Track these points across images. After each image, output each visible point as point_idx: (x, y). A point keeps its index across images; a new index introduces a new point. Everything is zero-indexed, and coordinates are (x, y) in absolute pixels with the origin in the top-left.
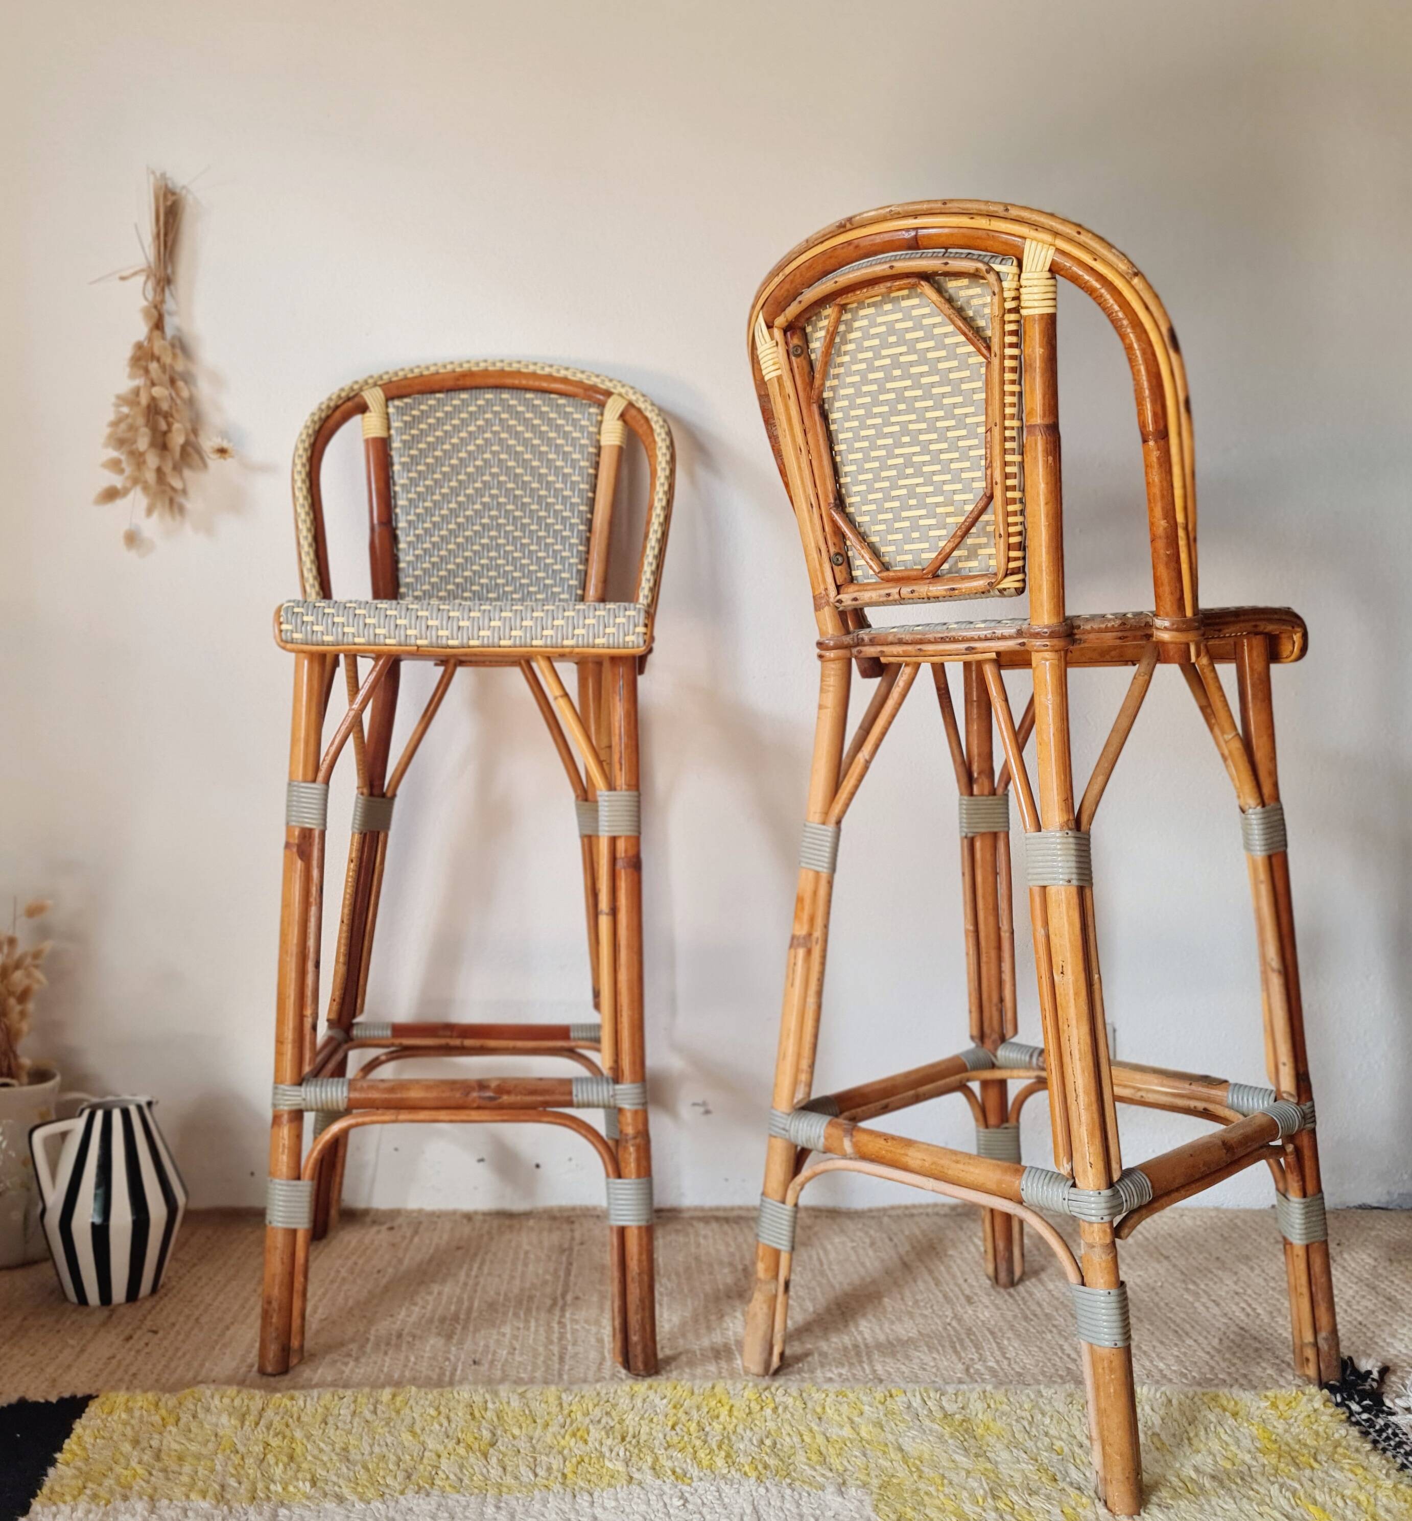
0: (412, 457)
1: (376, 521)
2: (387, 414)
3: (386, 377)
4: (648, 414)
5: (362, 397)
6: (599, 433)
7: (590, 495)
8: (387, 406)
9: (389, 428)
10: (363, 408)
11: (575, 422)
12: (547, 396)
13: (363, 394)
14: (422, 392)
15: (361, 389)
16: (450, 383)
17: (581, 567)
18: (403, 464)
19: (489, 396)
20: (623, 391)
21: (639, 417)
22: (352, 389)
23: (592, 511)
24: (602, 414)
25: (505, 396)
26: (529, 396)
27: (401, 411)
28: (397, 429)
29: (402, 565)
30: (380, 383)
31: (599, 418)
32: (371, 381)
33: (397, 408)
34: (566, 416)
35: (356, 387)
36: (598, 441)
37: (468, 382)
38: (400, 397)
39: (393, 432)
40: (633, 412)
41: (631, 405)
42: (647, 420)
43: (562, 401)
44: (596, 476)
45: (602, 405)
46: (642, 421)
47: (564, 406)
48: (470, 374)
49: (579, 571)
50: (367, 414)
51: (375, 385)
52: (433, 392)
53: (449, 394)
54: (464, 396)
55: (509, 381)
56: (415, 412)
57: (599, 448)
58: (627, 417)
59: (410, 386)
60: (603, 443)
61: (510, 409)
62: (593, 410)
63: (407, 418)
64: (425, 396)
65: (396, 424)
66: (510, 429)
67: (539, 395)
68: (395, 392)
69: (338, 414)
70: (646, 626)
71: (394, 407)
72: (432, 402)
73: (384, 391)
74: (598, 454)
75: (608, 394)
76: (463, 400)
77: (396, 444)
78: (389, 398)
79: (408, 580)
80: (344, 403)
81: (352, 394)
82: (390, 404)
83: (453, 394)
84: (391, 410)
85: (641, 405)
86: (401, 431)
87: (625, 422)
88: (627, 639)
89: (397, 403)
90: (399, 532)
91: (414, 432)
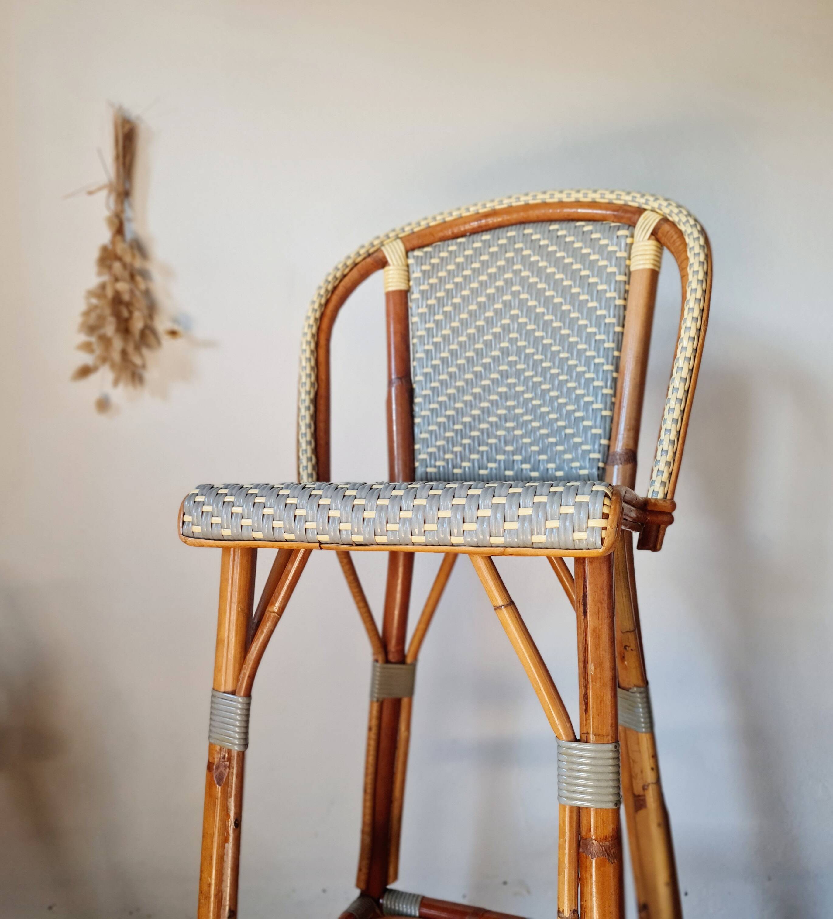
0: (429, 307)
1: (393, 377)
2: (408, 266)
3: (408, 229)
4: (682, 227)
5: (382, 251)
6: (629, 258)
7: (618, 329)
8: (407, 257)
9: (409, 280)
10: (383, 263)
11: (602, 250)
12: (572, 224)
13: (383, 248)
14: (444, 239)
15: (382, 244)
16: (473, 226)
17: (606, 413)
18: (420, 315)
19: (511, 234)
20: (655, 205)
21: (672, 232)
22: (372, 245)
23: (619, 348)
24: (632, 236)
25: (528, 231)
26: (554, 227)
27: (420, 261)
28: (416, 279)
29: (417, 420)
30: (401, 235)
31: (629, 240)
32: (392, 235)
33: (417, 258)
34: (592, 243)
35: (376, 242)
36: (628, 267)
37: (491, 222)
38: (421, 247)
39: (411, 283)
40: (666, 227)
41: (665, 220)
42: (681, 234)
43: (588, 227)
44: (625, 307)
45: (632, 225)
46: (675, 237)
47: (591, 232)
48: (493, 213)
49: (603, 418)
50: (387, 268)
51: (397, 237)
52: (456, 237)
53: (471, 238)
54: (486, 237)
55: (533, 214)
56: (435, 261)
57: (629, 274)
58: (660, 234)
59: (432, 234)
60: (632, 269)
61: (532, 244)
62: (621, 233)
63: (426, 267)
64: (446, 242)
65: (416, 274)
66: (532, 266)
67: (565, 225)
68: (415, 242)
69: (355, 273)
70: (605, 516)
71: (414, 257)
72: (452, 248)
73: (404, 243)
74: (628, 282)
75: (640, 211)
76: (484, 242)
77: (415, 295)
78: (409, 250)
79: (424, 436)
80: (364, 259)
81: (371, 251)
82: (410, 254)
83: (475, 237)
84: (411, 261)
85: (674, 218)
86: (419, 282)
87: (658, 240)
88: (577, 536)
89: (417, 253)
90: (415, 386)
91: (432, 281)
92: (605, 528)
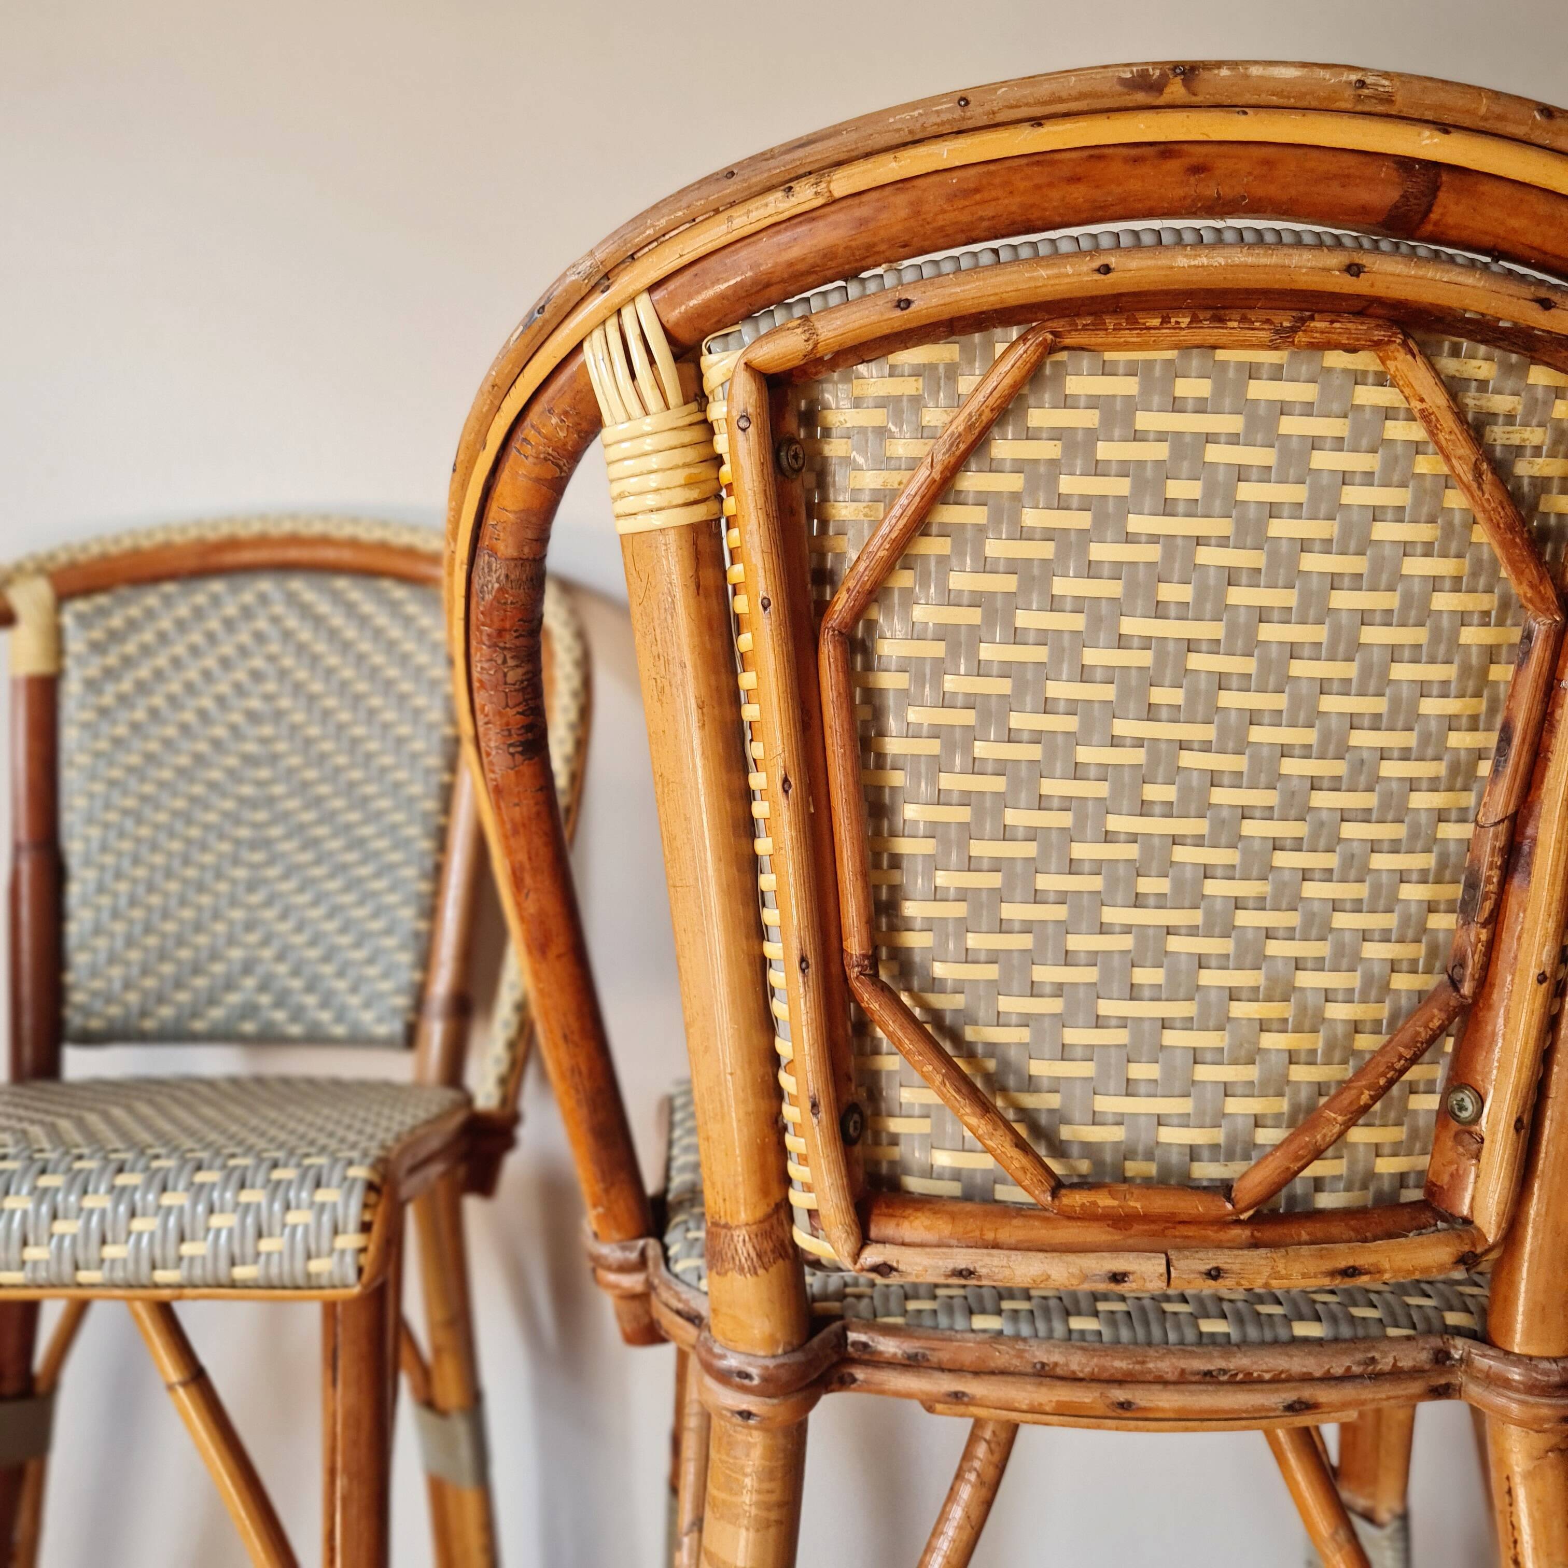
0: (103, 710)
1: (23, 840)
2: (58, 627)
3: (63, 558)
7: (444, 779)
8: (59, 612)
9: (60, 655)
10: (7, 619)
11: (422, 634)
12: (374, 582)
13: (5, 589)
14: (136, 582)
15: (7, 581)
16: (192, 563)
17: (421, 925)
18: (85, 726)
19: (264, 586)
23: (445, 812)
25: (296, 584)
26: (341, 582)
27: (86, 621)
28: (75, 653)
29: (71, 928)
30: (51, 566)
32: (29, 565)
33: (79, 614)
34: (408, 621)
37: (229, 558)
38: (87, 592)
39: (66, 662)
43: (400, 592)
47: (405, 601)
48: (233, 544)
49: (415, 934)
50: (14, 628)
51: (39, 570)
52: (156, 580)
53: (188, 584)
54: (216, 586)
56: (114, 622)
59: (109, 571)
61: (305, 611)
63: (98, 634)
64: (138, 590)
65: (75, 644)
66: (299, 649)
67: (360, 581)
68: (77, 584)
70: (365, 1227)
71: (72, 612)
72: (151, 601)
73: (54, 583)
76: (213, 595)
77: (73, 685)
78: (63, 597)
79: (85, 957)
82: (65, 607)
83: (194, 583)
84: (68, 620)
86: (81, 661)
88: (315, 1266)
89: (81, 606)
90: (70, 860)
91: (109, 660)
92: (363, 1250)
